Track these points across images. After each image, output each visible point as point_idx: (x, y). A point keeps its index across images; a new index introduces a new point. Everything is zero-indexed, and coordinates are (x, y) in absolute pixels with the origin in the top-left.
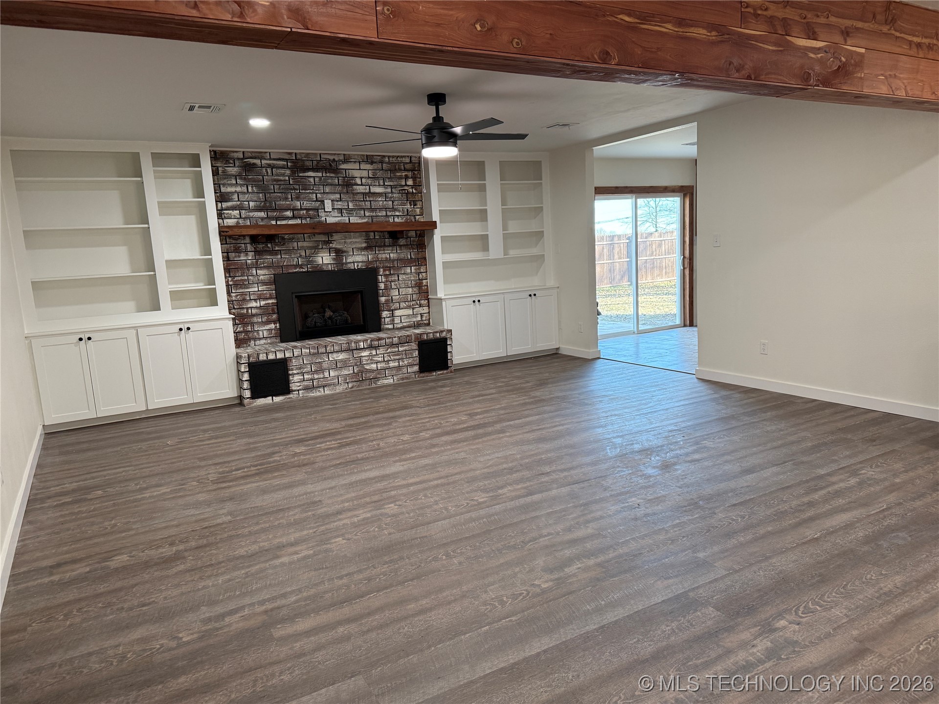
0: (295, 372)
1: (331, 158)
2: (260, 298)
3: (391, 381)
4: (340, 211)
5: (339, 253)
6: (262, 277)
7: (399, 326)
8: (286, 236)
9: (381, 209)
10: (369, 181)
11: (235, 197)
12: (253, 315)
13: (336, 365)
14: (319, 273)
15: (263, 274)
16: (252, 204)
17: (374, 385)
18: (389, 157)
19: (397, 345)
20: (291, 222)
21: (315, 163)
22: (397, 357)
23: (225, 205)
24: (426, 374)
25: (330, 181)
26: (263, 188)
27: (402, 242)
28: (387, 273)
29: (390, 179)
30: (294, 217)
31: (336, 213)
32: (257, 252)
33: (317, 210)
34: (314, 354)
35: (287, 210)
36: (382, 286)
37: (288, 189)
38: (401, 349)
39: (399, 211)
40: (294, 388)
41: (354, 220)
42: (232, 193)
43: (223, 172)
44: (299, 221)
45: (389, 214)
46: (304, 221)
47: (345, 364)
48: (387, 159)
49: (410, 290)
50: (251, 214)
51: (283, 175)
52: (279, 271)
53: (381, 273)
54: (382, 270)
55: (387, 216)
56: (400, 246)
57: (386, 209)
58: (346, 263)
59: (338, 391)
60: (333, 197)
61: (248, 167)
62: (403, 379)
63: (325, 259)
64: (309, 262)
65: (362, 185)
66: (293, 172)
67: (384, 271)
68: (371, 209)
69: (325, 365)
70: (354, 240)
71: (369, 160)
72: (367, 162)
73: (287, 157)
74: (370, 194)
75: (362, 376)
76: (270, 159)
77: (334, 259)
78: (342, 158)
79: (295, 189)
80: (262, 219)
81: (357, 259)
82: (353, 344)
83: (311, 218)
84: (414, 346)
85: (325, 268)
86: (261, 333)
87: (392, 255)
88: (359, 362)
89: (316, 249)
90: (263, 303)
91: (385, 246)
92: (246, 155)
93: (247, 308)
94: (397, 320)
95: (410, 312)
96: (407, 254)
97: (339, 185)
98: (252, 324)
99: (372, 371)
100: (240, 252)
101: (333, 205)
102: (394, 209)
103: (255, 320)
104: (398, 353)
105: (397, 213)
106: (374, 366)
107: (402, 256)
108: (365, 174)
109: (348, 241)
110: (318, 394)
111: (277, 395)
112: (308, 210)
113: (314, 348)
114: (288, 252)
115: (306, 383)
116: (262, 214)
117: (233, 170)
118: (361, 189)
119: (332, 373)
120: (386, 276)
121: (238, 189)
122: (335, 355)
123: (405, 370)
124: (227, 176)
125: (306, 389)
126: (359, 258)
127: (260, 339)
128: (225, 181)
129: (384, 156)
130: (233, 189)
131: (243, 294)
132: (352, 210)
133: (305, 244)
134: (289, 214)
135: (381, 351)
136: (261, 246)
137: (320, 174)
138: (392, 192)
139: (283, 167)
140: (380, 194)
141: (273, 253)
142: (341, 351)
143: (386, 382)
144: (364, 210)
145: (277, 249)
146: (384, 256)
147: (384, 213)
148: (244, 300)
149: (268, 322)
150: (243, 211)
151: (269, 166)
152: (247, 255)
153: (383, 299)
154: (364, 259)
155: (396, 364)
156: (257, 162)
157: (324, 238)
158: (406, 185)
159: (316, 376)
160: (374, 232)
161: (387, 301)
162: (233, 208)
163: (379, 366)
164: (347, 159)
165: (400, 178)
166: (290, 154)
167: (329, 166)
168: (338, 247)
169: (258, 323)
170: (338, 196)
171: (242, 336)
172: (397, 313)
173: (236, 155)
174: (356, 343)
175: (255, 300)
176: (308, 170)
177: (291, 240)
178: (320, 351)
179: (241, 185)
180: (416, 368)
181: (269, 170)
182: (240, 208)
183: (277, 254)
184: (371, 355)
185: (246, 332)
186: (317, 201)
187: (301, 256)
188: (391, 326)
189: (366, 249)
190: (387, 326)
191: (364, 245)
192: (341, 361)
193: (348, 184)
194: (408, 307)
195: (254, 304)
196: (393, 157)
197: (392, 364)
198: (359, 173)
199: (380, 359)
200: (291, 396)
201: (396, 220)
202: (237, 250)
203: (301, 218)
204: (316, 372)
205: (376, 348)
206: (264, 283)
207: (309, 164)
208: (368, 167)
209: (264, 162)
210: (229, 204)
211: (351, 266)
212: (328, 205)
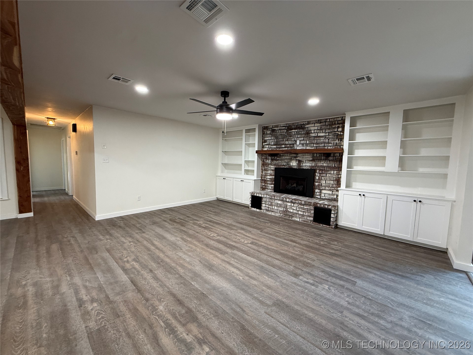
0: (264, 203)
1: (302, 123)
2: (271, 175)
3: (299, 220)
4: (303, 144)
5: (300, 161)
6: (272, 168)
7: (324, 198)
8: (281, 154)
9: (321, 143)
10: (318, 131)
11: (268, 141)
12: (268, 181)
13: (277, 205)
14: (291, 169)
15: (273, 167)
16: (272, 143)
17: (290, 219)
18: (330, 119)
19: (304, 205)
20: (284, 149)
21: (296, 126)
22: (303, 210)
23: (265, 144)
24: (317, 223)
25: (300, 133)
26: (277, 138)
27: (331, 158)
28: (321, 172)
29: (329, 129)
30: (285, 147)
31: (301, 146)
32: (272, 160)
33: (293, 144)
34: (270, 198)
35: (283, 145)
36: (317, 178)
37: (284, 137)
38: (305, 207)
39: (331, 144)
40: (263, 208)
41: (308, 148)
42: (267, 140)
43: (266, 133)
44: (286, 149)
45: (325, 145)
46: (288, 149)
47: (280, 206)
48: (328, 120)
49: (332, 182)
50: (272, 147)
51: (284, 132)
52: (278, 167)
53: (317, 172)
54: (318, 170)
55: (324, 146)
56: (330, 160)
57: (324, 143)
58: (302, 166)
59: (276, 215)
60: (300, 139)
61: (273, 131)
62: (304, 221)
63: (294, 164)
64: (288, 164)
65: (314, 133)
66: (287, 131)
67: (319, 171)
68: (317, 144)
69: (273, 204)
70: (307, 157)
71: (319, 122)
72: (318, 123)
73: (286, 125)
74: (318, 137)
75: (286, 212)
76: (280, 127)
77: (297, 164)
78: (307, 123)
79: (287, 137)
80: (275, 148)
81: (307, 165)
82: (284, 199)
83: (291, 148)
84: (312, 208)
85: (293, 167)
86: (269, 187)
87: (324, 164)
88: (286, 207)
89: (291, 159)
90: (271, 177)
91: (321, 160)
92: (273, 127)
93: (267, 178)
94: (323, 195)
95: (331, 193)
96: (333, 164)
97: (304, 134)
98: (267, 184)
99: (291, 212)
100: (267, 159)
101: (300, 142)
102: (329, 143)
103: (268, 182)
104: (303, 209)
105: (330, 145)
106: (292, 211)
107: (330, 165)
108: (316, 128)
109: (304, 157)
110: (270, 213)
111: (258, 209)
112: (290, 144)
113: (270, 196)
114: (281, 160)
115: (266, 208)
116: (275, 147)
117: (269, 132)
118: (313, 135)
119: (275, 208)
120: (320, 173)
121: (269, 138)
122: (277, 201)
123: (306, 218)
124: (267, 134)
125: (266, 210)
126: (308, 164)
127: (269, 189)
128: (266, 136)
129: (327, 119)
130: (267, 139)
131: (266, 173)
132: (308, 144)
133: (288, 157)
134: (283, 146)
135: (296, 205)
136: (273, 157)
137: (297, 130)
138: (329, 135)
139: (284, 129)
140: (322, 137)
141: (277, 160)
142: (280, 200)
143: (296, 219)
144: (313, 143)
145: (278, 159)
146: (320, 164)
147: (323, 145)
148: (266, 175)
149: (272, 184)
150: (270, 146)
151: (280, 129)
152: (269, 160)
153: (317, 184)
154: (310, 165)
155: (302, 213)
156: (276, 128)
157: (294, 155)
158: (337, 131)
159: (270, 207)
160: (317, 153)
161: (319, 185)
162: (267, 145)
163: (294, 211)
164: (309, 123)
165: (335, 128)
166: (287, 124)
167: (301, 127)
168: (300, 159)
169: (269, 183)
170: (303, 138)
171: (264, 187)
172: (323, 191)
173: (270, 127)
174: (286, 198)
175: (269, 176)
176: (293, 129)
177: (283, 156)
178: (273, 198)
179: (270, 137)
180: (312, 219)
181: (279, 131)
182: (269, 145)
183: (277, 161)
184: (291, 205)
185: (265, 186)
186: (294, 141)
187: (285, 162)
188: (319, 197)
189: (311, 160)
190: (317, 196)
191: (311, 159)
192: (279, 204)
193: (308, 133)
194: (330, 190)
195: (268, 177)
196: (332, 118)
197: (300, 213)
198: (313, 128)
199: (295, 209)
200: (261, 211)
201: (329, 148)
202: (266, 159)
203: (287, 148)
204: (270, 205)
205: (294, 203)
206: (272, 170)
207: (293, 127)
208: (319, 125)
209: (278, 128)
210: (266, 143)
211: (304, 168)
212: (298, 142)
